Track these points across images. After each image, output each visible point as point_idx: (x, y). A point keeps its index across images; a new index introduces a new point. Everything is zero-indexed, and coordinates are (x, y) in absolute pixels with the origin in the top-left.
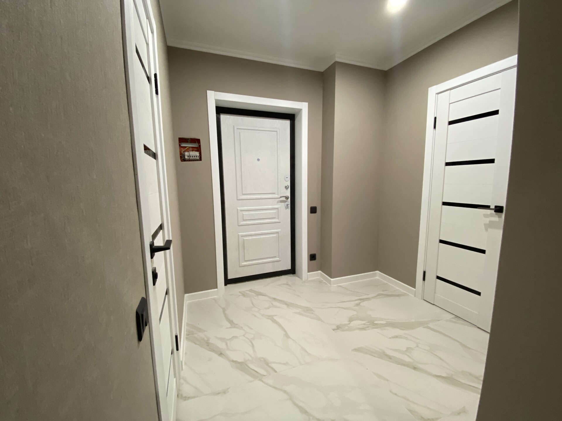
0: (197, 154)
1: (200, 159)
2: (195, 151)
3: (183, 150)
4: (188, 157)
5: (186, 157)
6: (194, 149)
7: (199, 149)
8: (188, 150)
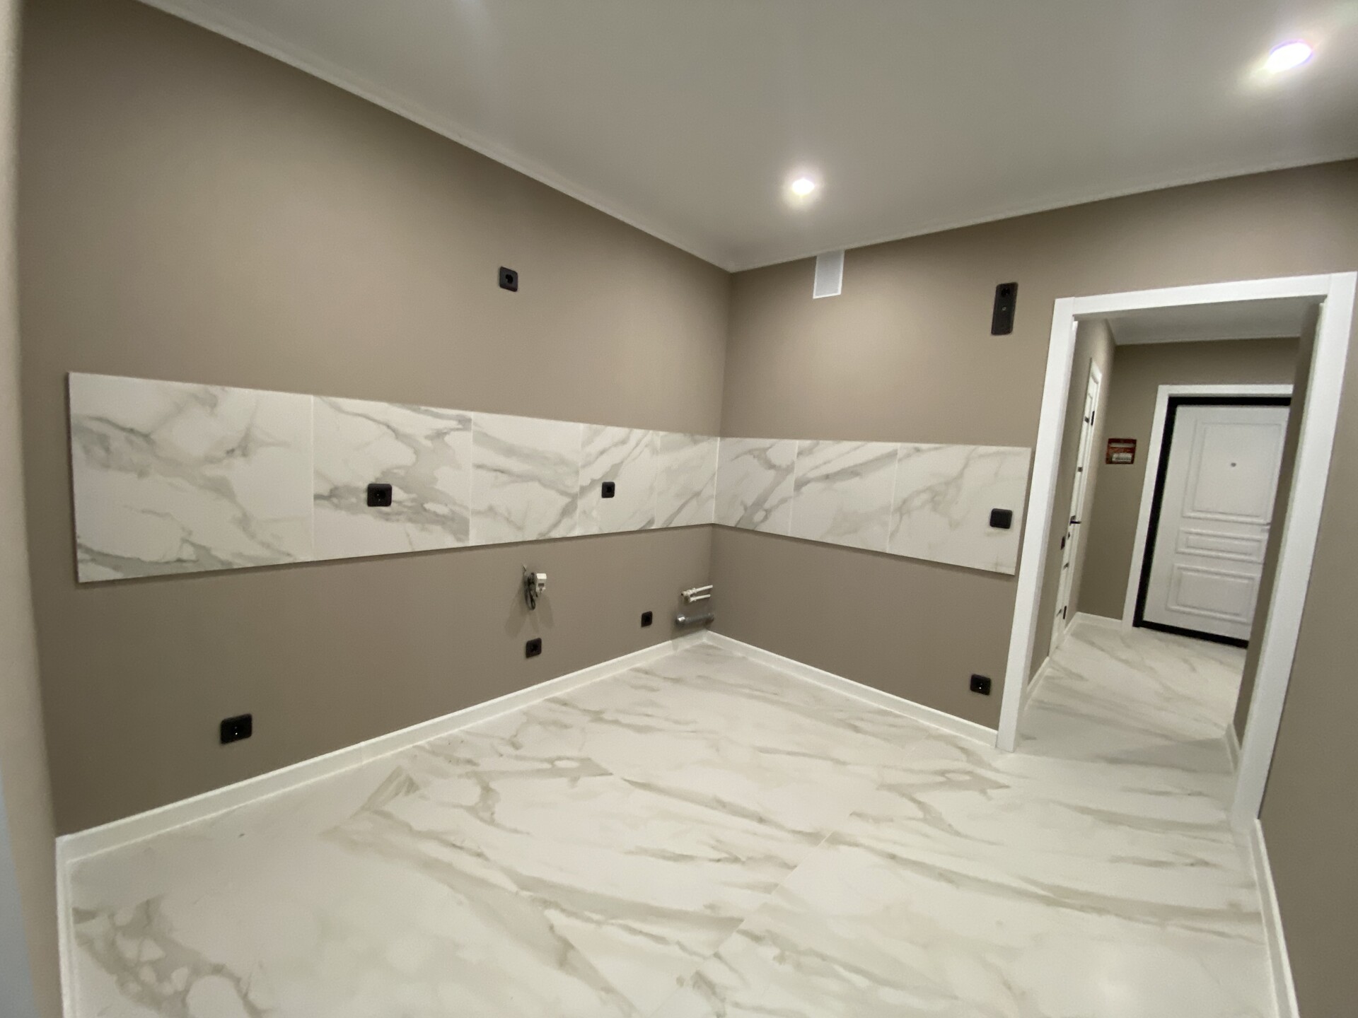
0: (1129, 456)
1: (1132, 462)
2: (1128, 452)
3: (1111, 451)
4: (1117, 459)
5: (1114, 460)
6: (1126, 450)
7: (1132, 451)
8: (1119, 451)
